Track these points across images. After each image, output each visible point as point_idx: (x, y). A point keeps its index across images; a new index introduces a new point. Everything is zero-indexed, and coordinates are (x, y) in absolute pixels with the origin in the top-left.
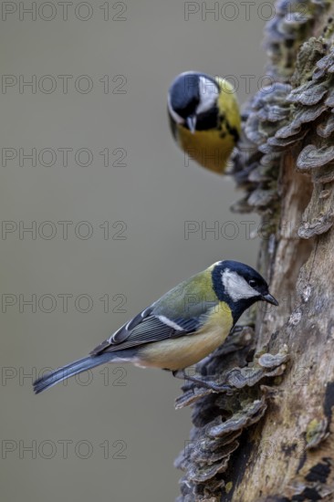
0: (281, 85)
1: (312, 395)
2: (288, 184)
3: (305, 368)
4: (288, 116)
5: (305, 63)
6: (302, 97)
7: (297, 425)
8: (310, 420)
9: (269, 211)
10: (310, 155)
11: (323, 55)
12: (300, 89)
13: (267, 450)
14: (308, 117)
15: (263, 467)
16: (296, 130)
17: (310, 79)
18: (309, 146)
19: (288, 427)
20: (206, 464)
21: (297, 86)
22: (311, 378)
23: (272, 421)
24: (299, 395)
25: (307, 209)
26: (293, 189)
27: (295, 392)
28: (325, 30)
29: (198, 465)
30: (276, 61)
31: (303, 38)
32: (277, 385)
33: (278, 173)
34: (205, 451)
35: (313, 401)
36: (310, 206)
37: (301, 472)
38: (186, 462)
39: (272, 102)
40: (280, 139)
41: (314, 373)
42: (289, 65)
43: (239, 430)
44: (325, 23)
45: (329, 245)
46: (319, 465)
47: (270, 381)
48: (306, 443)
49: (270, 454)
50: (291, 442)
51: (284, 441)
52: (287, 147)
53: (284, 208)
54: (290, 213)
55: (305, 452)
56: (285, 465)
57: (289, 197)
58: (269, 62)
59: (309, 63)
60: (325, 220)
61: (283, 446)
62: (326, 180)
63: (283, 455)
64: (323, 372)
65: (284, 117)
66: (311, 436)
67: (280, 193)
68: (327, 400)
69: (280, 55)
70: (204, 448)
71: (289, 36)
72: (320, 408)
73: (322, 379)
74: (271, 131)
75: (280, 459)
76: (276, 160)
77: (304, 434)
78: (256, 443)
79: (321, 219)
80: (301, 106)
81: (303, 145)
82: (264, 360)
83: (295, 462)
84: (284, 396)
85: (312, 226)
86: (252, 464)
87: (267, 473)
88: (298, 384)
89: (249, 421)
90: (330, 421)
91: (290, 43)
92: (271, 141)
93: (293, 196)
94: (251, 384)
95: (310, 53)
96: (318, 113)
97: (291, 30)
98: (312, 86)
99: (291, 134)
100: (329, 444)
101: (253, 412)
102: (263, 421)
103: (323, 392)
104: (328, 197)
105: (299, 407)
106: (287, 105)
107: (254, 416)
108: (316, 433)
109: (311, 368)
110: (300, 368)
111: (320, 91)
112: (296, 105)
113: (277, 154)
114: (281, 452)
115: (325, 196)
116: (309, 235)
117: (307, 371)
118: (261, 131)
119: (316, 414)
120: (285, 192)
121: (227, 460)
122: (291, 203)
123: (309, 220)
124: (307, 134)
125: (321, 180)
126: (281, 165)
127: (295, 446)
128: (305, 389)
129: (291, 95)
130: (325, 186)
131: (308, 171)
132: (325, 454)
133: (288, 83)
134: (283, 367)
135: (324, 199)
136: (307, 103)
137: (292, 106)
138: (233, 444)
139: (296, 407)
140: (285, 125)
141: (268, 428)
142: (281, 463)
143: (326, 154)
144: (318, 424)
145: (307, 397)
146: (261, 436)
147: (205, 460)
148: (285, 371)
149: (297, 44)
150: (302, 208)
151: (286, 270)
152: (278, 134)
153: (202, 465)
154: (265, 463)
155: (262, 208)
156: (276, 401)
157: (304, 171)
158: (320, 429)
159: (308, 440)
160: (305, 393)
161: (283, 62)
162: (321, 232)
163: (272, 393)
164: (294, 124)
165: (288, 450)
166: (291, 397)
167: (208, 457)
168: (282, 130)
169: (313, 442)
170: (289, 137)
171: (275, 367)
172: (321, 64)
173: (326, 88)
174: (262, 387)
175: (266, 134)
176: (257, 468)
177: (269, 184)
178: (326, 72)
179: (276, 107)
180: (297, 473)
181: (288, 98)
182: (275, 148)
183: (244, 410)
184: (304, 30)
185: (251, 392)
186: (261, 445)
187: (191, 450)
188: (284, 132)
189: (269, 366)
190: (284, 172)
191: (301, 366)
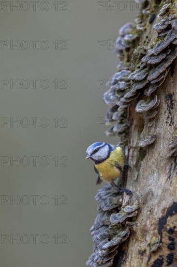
0: (125, 71)
1: (152, 225)
2: (132, 120)
3: (147, 212)
4: (129, 86)
5: (136, 59)
6: (136, 77)
7: (146, 240)
8: (151, 238)
9: (124, 134)
10: (142, 105)
11: (144, 55)
12: (134, 72)
13: (132, 254)
14: (140, 86)
15: (130, 262)
16: (134, 93)
17: (139, 68)
18: (141, 101)
19: (141, 242)
20: (102, 263)
21: (133, 71)
22: (151, 217)
23: (133, 239)
24: (145, 225)
25: (142, 133)
26: (135, 122)
27: (143, 224)
28: (145, 42)
29: (98, 263)
30: (122, 59)
31: (134, 47)
32: (134, 221)
33: (127, 115)
34: (101, 257)
35: (152, 228)
36: (144, 131)
37: (149, 263)
38: (92, 262)
39: (121, 80)
40: (126, 98)
41: (152, 214)
42: (128, 61)
43: (117, 245)
44: (144, 39)
45: (155, 150)
46: (158, 259)
47: (130, 219)
48: (151, 249)
49: (133, 256)
50: (143, 249)
51: (140, 249)
52: (130, 102)
53: (131, 132)
54: (134, 134)
55: (150, 253)
56: (141, 261)
57: (133, 127)
58: (119, 60)
59: (138, 60)
60: (152, 137)
61: (139, 252)
62: (151, 117)
63: (140, 255)
64: (156, 213)
65: (128, 87)
66: (153, 245)
67: (129, 125)
68: (159, 227)
69: (124, 56)
70: (100, 255)
72: (156, 231)
73: (156, 216)
74: (122, 94)
75: (138, 258)
76: (126, 109)
77: (149, 244)
78: (126, 251)
79: (150, 137)
80: (135, 81)
81: (138, 100)
82: (126, 209)
83: (146, 259)
84: (138, 226)
85: (146, 140)
86: (125, 261)
87: (132, 265)
88: (145, 220)
89: (121, 240)
90: (161, 237)
91: (128, 49)
92: (122, 100)
93: (135, 126)
94: (121, 222)
95: (138, 54)
96: (144, 84)
97: (128, 42)
98: (140, 71)
99: (131, 95)
100: (162, 248)
101: (123, 235)
102: (129, 239)
103: (157, 223)
104: (152, 126)
105: (146, 231)
106: (128, 81)
107: (124, 237)
108: (155, 244)
109: (150, 211)
110: (145, 212)
111: (145, 73)
112: (133, 81)
113: (126, 106)
114: (138, 254)
115: (151, 125)
116: (144, 145)
117: (149, 213)
118: (117, 95)
119: (154, 234)
120: (131, 124)
121: (112, 260)
122: (134, 130)
123: (144, 137)
124: (140, 95)
125: (148, 117)
126: (128, 110)
127: (145, 251)
128: (148, 222)
129: (130, 76)
130: (150, 120)
131: (142, 113)
132: (160, 254)
133: (128, 69)
134: (136, 212)
135: (150, 127)
136: (138, 79)
137: (131, 81)
138: (115, 252)
139: (145, 232)
140: (128, 91)
141: (131, 243)
142: (139, 260)
143: (149, 104)
144: (156, 239)
145: (149, 226)
146: (128, 247)
147: (101, 261)
148: (137, 214)
149: (131, 50)
150: (140, 132)
151: (134, 164)
152: (125, 96)
153: (100, 263)
154: (131, 260)
155: (120, 133)
156: (134, 229)
157: (140, 113)
158: (156, 241)
159: (151, 247)
160: (148, 224)
161: (126, 59)
162: (150, 143)
163: (132, 226)
164: (133, 90)
165: (142, 253)
166: (142, 227)
167: (103, 259)
168: (127, 94)
169: (154, 248)
170: (131, 97)
171: (132, 212)
172: (144, 60)
173: (148, 71)
174: (127, 223)
175: (119, 96)
176: (127, 263)
177: (123, 121)
178: (147, 64)
179: (123, 82)
180: (147, 264)
181: (129, 77)
182: (124, 103)
183: (119, 235)
184: (135, 42)
185: (122, 226)
186: (129, 251)
187: (94, 256)
188: (128, 94)
189: (129, 212)
190: (130, 114)
191: (145, 211)
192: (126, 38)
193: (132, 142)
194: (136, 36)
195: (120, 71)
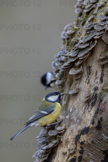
1: (71, 139)
2: (67, 79)
3: (70, 131)
4: (67, 60)
5: (72, 45)
6: (71, 54)
7: (67, 147)
8: (71, 146)
9: (61, 86)
10: (73, 71)
11: (77, 43)
13: (59, 154)
14: (73, 60)
15: (57, 158)
16: (69, 64)
17: (73, 50)
18: (73, 68)
19: (65, 148)
20: (41, 157)
21: (70, 51)
22: (71, 134)
23: (60, 146)
24: (68, 139)
25: (72, 86)
26: (68, 80)
27: (67, 138)
28: (78, 36)
29: (39, 157)
30: (64, 44)
31: (72, 38)
32: (62, 136)
33: (64, 76)
34: (41, 154)
35: (72, 140)
36: (72, 85)
37: (68, 160)
38: (36, 156)
39: (63, 56)
40: (65, 66)
41: (72, 132)
42: (68, 45)
43: (51, 148)
44: (78, 34)
45: (77, 97)
46: (73, 158)
47: (60, 134)
48: (70, 152)
49: (59, 155)
50: (65, 152)
51: (64, 151)
52: (66, 68)
53: (65, 85)
54: (67, 87)
55: (69, 154)
56: (63, 158)
57: (67, 82)
58: (62, 44)
59: (73, 45)
60: (77, 89)
61: (63, 153)
62: (77, 78)
63: (63, 155)
64: (75, 132)
65: (66, 60)
66: (71, 150)
67: (64, 81)
68: (76, 140)
69: (65, 42)
70: (41, 153)
71: (68, 37)
72: (74, 142)
73: (75, 134)
74: (62, 64)
75: (62, 156)
76: (64, 72)
77: (69, 149)
78: (56, 152)
79: (75, 89)
80: (71, 57)
81: (71, 68)
82: (59, 128)
83: (66, 157)
84: (64, 139)
85: (73, 91)
86: (54, 157)
87: (58, 160)
88: (68, 135)
89: (54, 145)
90: (76, 146)
91: (68, 39)
92: (62, 67)
93: (68, 82)
94: (54, 135)
95: (74, 42)
96: (75, 59)
97: (69, 35)
98: (74, 51)
99: (67, 65)
100: (76, 152)
101: (55, 143)
102: (58, 146)
103: (75, 138)
104: (78, 83)
105: (68, 142)
106: (67, 56)
107: (55, 144)
108: (72, 149)
109: (72, 131)
110: (68, 131)
111: (76, 53)
112: (69, 57)
113: (64, 70)
114: (62, 154)
115: (77, 83)
116: (72, 93)
117: (71, 132)
118: (59, 64)
119: (72, 144)
120: (66, 81)
121: (47, 156)
122: (67, 84)
123: (72, 89)
124: (72, 65)
125: (76, 78)
126: (65, 73)
127: (66, 153)
128: (70, 137)
129: (68, 54)
130: (77, 80)
131: (72, 75)
132: (75, 155)
133: (67, 50)
134: (64, 131)
135: (76, 83)
136: (72, 56)
137: (68, 57)
138: (49, 152)
139: (67, 142)
140: (66, 62)
141: (59, 148)
142: (62, 158)
143: (77, 71)
144: (73, 147)
145: (70, 139)
146: (57, 150)
147: (41, 156)
148: (64, 132)
149: (70, 39)
150: (70, 86)
151: (65, 103)
152: (64, 65)
153: (40, 157)
154: (58, 157)
155: (59, 85)
156: (62, 140)
157: (71, 75)
158: (73, 148)
159: (70, 151)
160: (70, 138)
161: (66, 44)
162: (75, 93)
163: (60, 138)
164: (69, 62)
165: (65, 154)
166: (66, 139)
167: (42, 155)
168: (65, 64)
169: (71, 152)
170: (67, 66)
171: (61, 131)
172: (76, 45)
173: (78, 52)
174: (58, 136)
175: (61, 65)
176: (55, 159)
177: (61, 79)
178: (78, 48)
179: (64, 57)
180: (67, 160)
181: (67, 55)
182: (63, 69)
183: (53, 142)
184: (72, 35)
185: (55, 137)
186: (57, 152)
187: (37, 153)
188: (66, 64)
189: (60, 130)
190: (65, 75)
191: (69, 131)
192: (68, 32)
193: (65, 91)
194: (73, 32)
195: (63, 50)
